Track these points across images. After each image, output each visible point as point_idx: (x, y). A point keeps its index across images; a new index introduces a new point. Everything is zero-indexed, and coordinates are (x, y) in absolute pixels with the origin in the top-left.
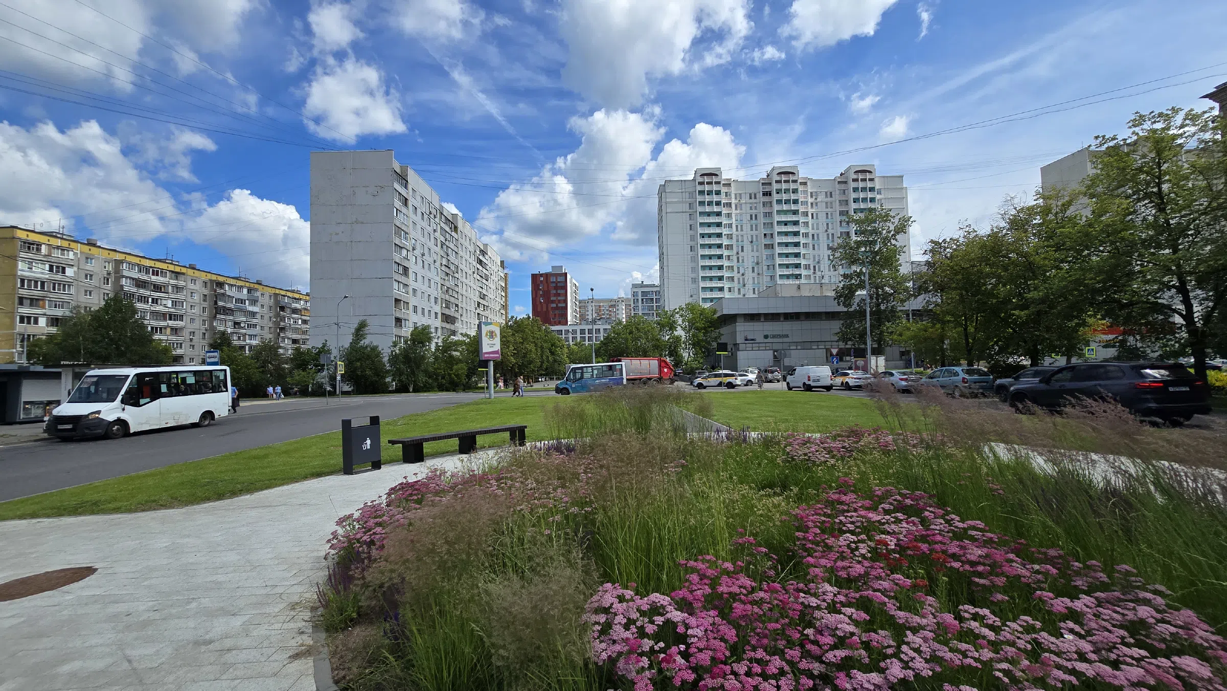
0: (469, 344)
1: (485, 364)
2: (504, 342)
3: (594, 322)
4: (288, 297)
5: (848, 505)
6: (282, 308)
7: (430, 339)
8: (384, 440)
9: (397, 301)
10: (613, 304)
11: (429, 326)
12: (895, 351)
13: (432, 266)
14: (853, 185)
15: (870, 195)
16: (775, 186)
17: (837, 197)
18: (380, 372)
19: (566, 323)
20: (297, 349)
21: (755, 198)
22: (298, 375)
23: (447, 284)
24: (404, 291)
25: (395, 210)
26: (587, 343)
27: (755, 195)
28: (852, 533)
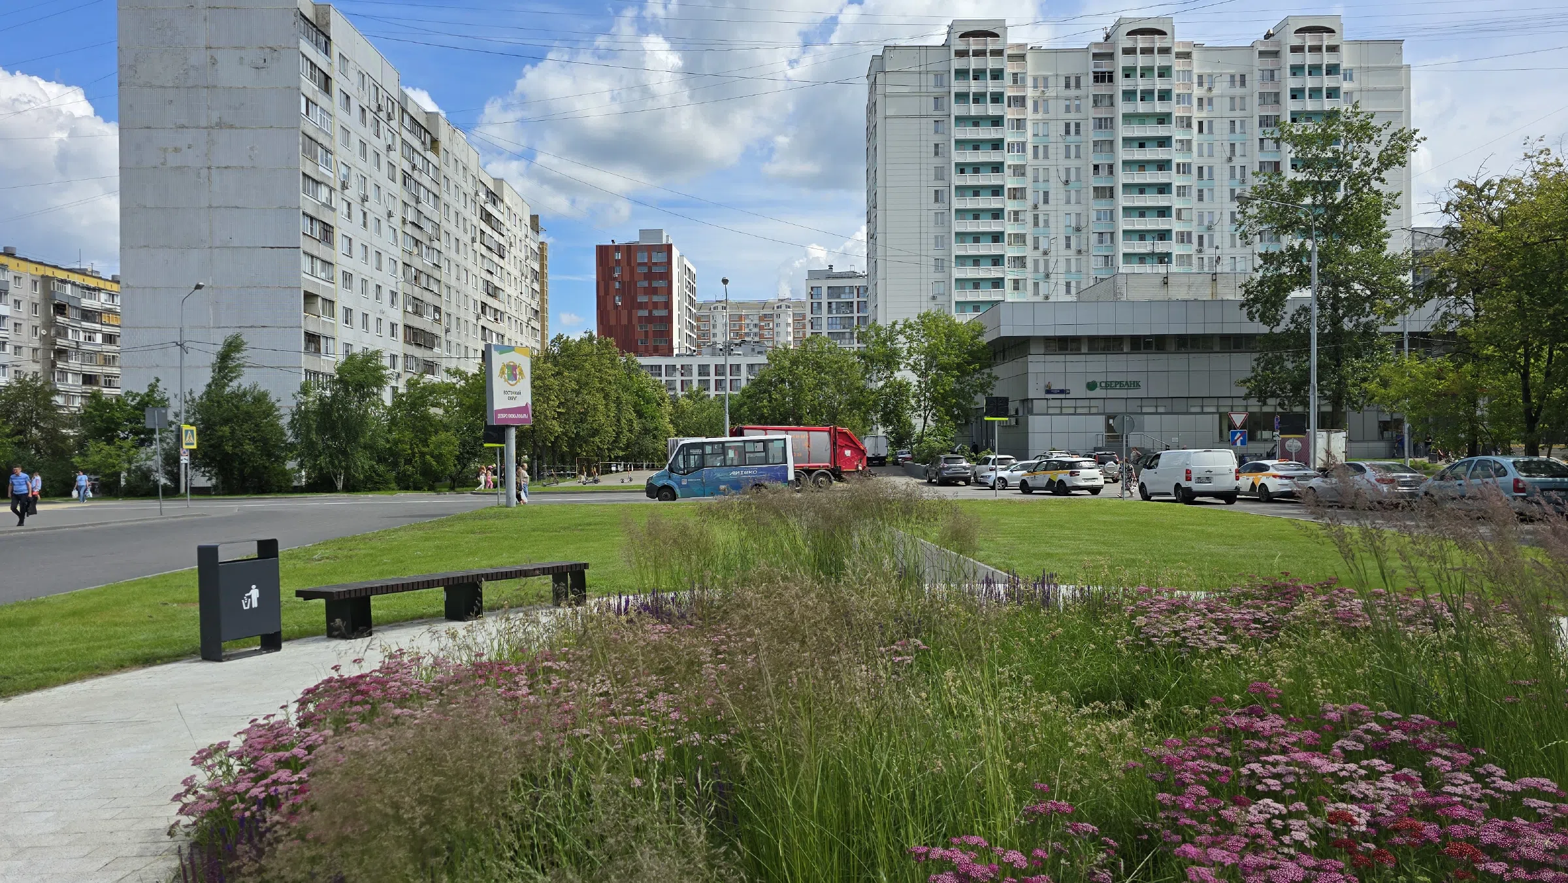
0: (462, 391)
1: (498, 433)
2: (539, 390)
3: (728, 350)
4: (74, 284)
5: (1268, 739)
6: (60, 309)
7: (380, 381)
8: (287, 591)
9: (309, 297)
10: (768, 314)
11: (377, 354)
12: (1371, 419)
13: (384, 224)
14: (1291, 59)
15: (1327, 82)
16: (1122, 61)
17: (1256, 85)
18: (271, 448)
19: (669, 352)
20: (95, 396)
21: (1078, 86)
22: (99, 451)
23: (417, 263)
24: (323, 275)
25: (303, 100)
26: (712, 393)
27: (1078, 80)
28: (1276, 796)
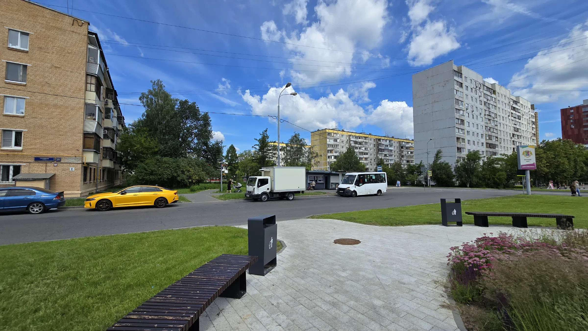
0: (506, 160)
1: (523, 172)
4: (404, 142)
6: (402, 147)
9: (458, 138)
13: (479, 117)
22: (410, 177)
23: (489, 125)
24: (462, 133)
25: (455, 91)
